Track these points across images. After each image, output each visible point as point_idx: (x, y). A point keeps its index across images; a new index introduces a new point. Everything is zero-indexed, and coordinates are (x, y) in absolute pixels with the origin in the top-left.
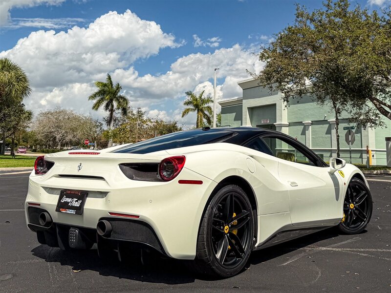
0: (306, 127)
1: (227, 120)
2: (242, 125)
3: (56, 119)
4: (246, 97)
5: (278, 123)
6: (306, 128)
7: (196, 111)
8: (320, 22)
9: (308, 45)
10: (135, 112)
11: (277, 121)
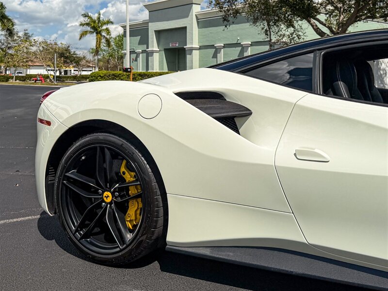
0: (218, 50)
2: (148, 48)
4: (152, 19)
5: (188, 46)
7: (95, 34)
10: (21, 34)
11: (187, 44)
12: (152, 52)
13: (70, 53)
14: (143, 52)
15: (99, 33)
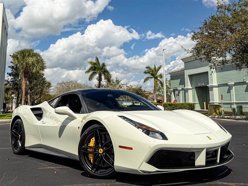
1: (175, 84)
2: (185, 87)
3: (67, 86)
4: (186, 68)
5: (210, 85)
6: (230, 88)
7: (154, 79)
8: (235, 11)
9: (227, 28)
10: (114, 81)
11: (209, 83)
12: (188, 90)
13: (142, 91)
14: (182, 89)
15: (156, 78)
